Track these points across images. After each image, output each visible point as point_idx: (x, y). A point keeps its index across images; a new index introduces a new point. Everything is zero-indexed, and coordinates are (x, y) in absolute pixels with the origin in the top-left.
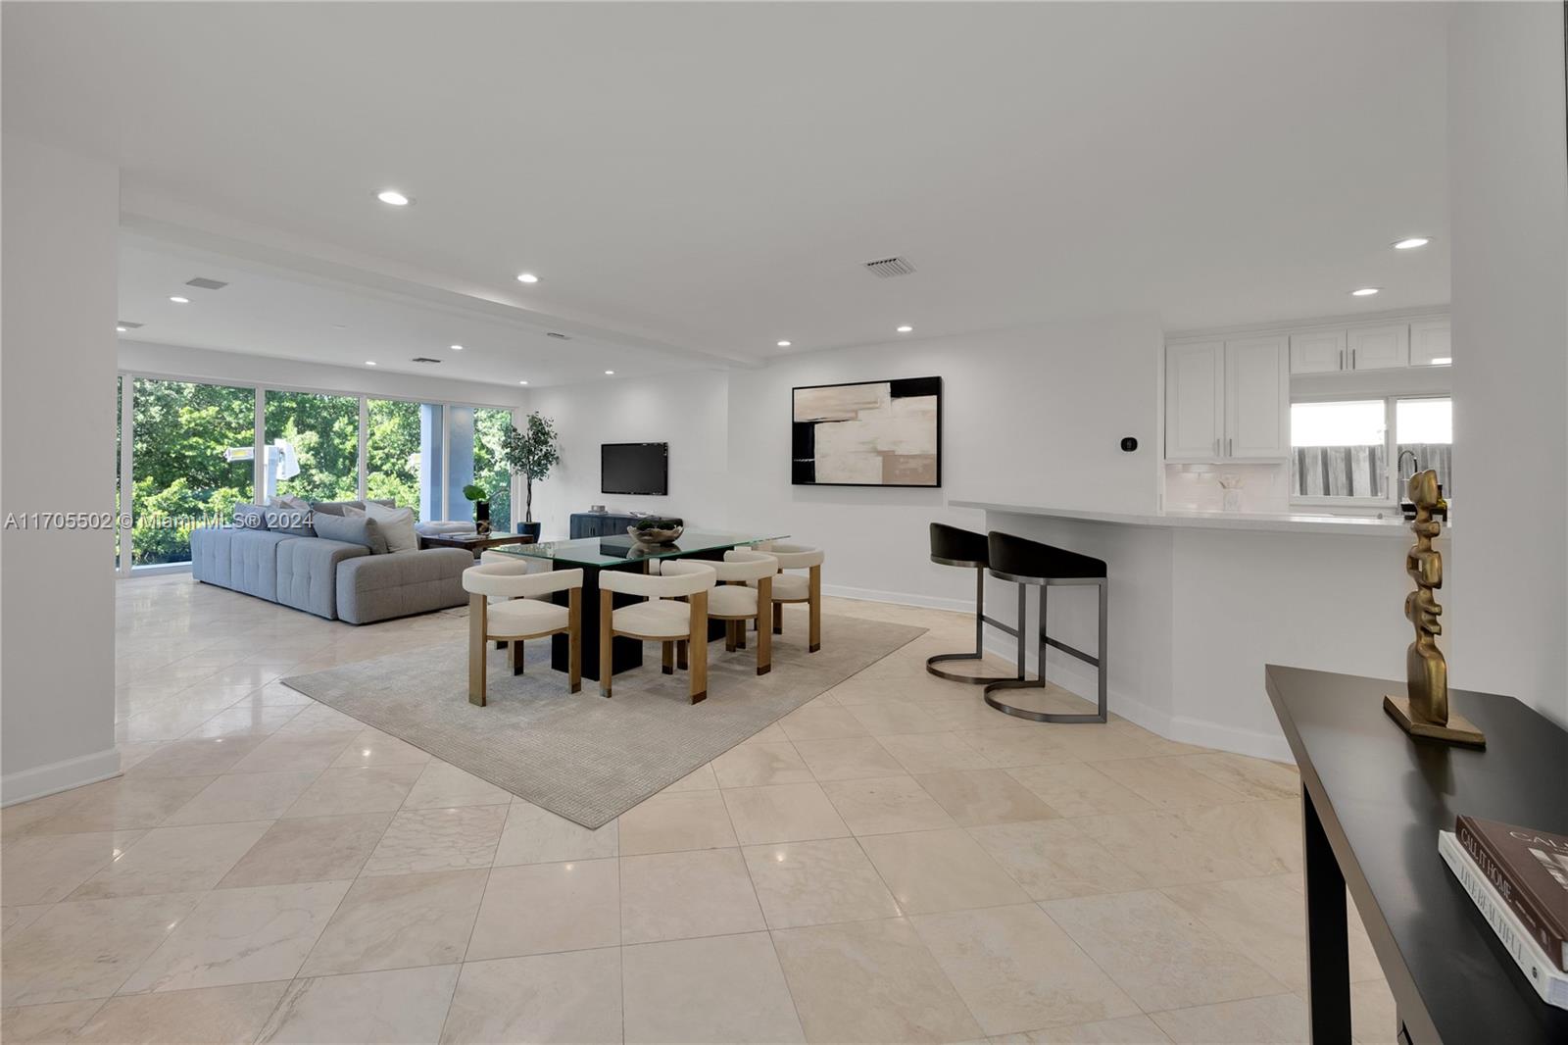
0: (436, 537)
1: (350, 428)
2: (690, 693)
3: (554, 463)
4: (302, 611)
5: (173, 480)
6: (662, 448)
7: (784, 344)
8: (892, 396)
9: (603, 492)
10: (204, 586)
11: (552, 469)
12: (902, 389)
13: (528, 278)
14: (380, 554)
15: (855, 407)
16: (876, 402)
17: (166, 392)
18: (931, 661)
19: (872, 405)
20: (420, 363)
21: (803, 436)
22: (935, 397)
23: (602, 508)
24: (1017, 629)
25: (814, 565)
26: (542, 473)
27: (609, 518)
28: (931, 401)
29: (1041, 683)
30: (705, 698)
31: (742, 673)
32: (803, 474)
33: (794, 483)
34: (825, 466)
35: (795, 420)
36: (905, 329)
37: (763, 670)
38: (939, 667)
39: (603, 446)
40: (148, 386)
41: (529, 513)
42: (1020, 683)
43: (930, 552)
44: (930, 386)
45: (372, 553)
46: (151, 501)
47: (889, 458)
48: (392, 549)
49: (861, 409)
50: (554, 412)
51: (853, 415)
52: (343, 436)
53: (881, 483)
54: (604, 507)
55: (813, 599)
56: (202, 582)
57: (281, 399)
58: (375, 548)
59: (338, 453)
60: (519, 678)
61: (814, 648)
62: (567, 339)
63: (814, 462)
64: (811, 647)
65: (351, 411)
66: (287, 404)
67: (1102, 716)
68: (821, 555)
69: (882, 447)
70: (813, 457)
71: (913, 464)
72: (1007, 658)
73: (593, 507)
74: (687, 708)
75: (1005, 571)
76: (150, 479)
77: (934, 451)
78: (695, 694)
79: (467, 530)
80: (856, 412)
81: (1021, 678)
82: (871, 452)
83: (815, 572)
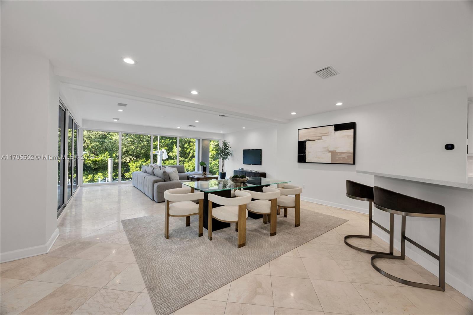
0: (191, 176)
1: (188, 146)
2: (238, 243)
3: (230, 155)
4: (148, 197)
5: (149, 159)
6: (260, 150)
7: (294, 113)
8: (335, 131)
9: (243, 164)
10: (134, 187)
11: (229, 157)
12: (339, 127)
13: (194, 92)
14: (167, 181)
15: (321, 135)
16: (329, 133)
17: (148, 138)
18: (346, 238)
19: (327, 134)
20: (190, 127)
21: (302, 146)
22: (353, 130)
23: (243, 169)
24: (389, 230)
25: (297, 193)
26: (226, 158)
27: (244, 172)
28: (352, 131)
29: (402, 257)
30: (245, 245)
31: (265, 234)
32: (302, 159)
33: (298, 162)
34: (309, 157)
35: (299, 140)
36: (339, 104)
37: (273, 234)
38: (350, 241)
39: (243, 150)
40: (145, 137)
41: (223, 169)
42: (391, 256)
43: (346, 192)
44: (352, 126)
45: (165, 181)
46: (144, 164)
47: (334, 154)
48: (171, 180)
49: (323, 136)
50: (230, 141)
51: (320, 138)
52: (187, 149)
53: (330, 163)
54: (243, 168)
55: (297, 206)
56: (134, 186)
57: (173, 140)
58: (166, 179)
59: (185, 153)
60: (187, 227)
61: (297, 225)
62: (226, 116)
63: (305, 155)
64: (295, 225)
65: (189, 142)
66: (174, 141)
67: (441, 286)
68: (301, 190)
69: (331, 149)
70: (305, 153)
71: (343, 156)
72: (384, 240)
73: (240, 168)
74: (236, 250)
75: (382, 206)
76: (144, 159)
77: (352, 151)
78: (240, 244)
79: (200, 174)
80: (321, 137)
81: (391, 253)
82: (326, 151)
83: (298, 197)
